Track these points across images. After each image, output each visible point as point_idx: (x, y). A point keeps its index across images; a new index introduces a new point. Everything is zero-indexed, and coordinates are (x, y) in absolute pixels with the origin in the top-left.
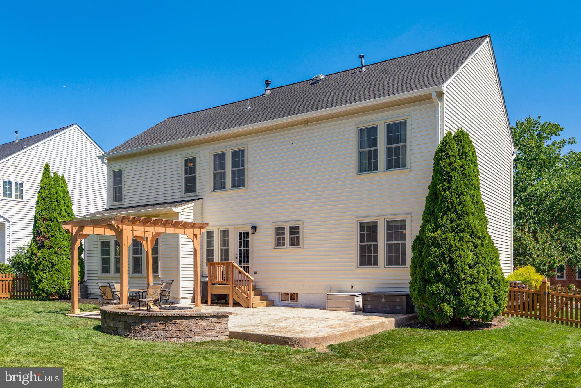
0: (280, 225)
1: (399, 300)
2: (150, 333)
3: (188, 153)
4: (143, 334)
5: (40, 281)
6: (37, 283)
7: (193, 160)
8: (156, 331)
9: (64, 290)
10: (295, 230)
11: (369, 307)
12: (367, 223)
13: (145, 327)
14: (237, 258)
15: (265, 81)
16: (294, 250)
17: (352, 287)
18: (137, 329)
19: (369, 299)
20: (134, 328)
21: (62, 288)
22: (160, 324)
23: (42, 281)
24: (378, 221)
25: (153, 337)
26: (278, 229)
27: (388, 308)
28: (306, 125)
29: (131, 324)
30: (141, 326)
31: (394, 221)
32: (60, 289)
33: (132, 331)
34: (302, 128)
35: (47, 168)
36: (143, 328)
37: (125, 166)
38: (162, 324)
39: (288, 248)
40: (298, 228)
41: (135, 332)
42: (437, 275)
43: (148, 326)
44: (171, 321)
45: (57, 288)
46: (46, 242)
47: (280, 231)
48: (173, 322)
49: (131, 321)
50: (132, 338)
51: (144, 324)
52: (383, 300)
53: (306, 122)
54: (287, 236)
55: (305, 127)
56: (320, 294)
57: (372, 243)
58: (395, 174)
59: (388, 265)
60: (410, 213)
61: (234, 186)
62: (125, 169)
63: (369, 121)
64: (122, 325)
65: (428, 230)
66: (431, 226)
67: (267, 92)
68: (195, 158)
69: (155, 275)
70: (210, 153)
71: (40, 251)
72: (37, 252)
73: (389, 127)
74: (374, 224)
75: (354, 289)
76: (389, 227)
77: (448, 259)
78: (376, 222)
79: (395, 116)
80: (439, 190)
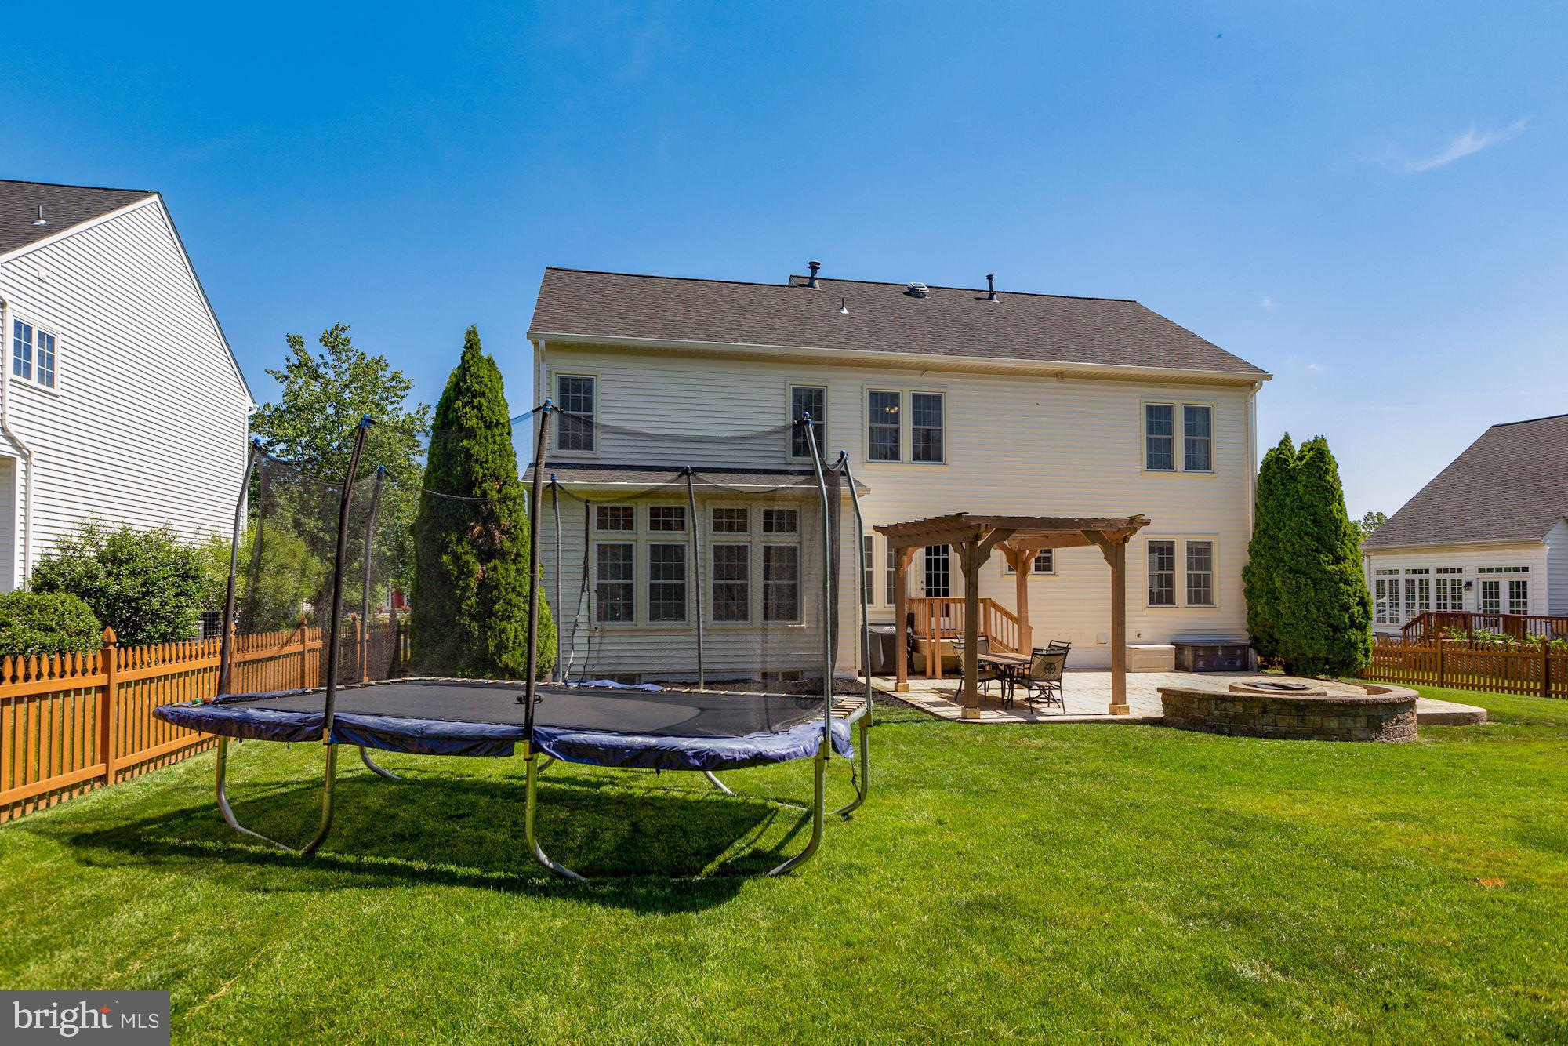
3: (809, 379)
7: (817, 396)
12: (1158, 542)
14: (923, 589)
15: (807, 262)
16: (1048, 578)
17: (1138, 636)
19: (1201, 653)
24: (1175, 540)
27: (1226, 664)
28: (1061, 380)
31: (1195, 542)
33: (1383, 730)
34: (1054, 384)
39: (1032, 574)
41: (1387, 732)
46: (504, 543)
50: (1382, 742)
51: (1401, 716)
52: (1220, 653)
53: (1061, 376)
55: (1060, 382)
57: (1164, 572)
58: (1197, 477)
59: (1189, 603)
60: (1217, 534)
61: (916, 457)
62: (605, 377)
63: (1161, 396)
64: (1361, 722)
65: (1324, 562)
66: (1327, 556)
67: (817, 283)
68: (821, 391)
69: (791, 624)
70: (862, 387)
71: (490, 565)
72: (478, 569)
73: (1189, 411)
74: (1169, 546)
75: (1142, 638)
76: (1190, 551)
77: (1358, 599)
78: (1172, 542)
79: (1198, 398)
80: (1331, 511)
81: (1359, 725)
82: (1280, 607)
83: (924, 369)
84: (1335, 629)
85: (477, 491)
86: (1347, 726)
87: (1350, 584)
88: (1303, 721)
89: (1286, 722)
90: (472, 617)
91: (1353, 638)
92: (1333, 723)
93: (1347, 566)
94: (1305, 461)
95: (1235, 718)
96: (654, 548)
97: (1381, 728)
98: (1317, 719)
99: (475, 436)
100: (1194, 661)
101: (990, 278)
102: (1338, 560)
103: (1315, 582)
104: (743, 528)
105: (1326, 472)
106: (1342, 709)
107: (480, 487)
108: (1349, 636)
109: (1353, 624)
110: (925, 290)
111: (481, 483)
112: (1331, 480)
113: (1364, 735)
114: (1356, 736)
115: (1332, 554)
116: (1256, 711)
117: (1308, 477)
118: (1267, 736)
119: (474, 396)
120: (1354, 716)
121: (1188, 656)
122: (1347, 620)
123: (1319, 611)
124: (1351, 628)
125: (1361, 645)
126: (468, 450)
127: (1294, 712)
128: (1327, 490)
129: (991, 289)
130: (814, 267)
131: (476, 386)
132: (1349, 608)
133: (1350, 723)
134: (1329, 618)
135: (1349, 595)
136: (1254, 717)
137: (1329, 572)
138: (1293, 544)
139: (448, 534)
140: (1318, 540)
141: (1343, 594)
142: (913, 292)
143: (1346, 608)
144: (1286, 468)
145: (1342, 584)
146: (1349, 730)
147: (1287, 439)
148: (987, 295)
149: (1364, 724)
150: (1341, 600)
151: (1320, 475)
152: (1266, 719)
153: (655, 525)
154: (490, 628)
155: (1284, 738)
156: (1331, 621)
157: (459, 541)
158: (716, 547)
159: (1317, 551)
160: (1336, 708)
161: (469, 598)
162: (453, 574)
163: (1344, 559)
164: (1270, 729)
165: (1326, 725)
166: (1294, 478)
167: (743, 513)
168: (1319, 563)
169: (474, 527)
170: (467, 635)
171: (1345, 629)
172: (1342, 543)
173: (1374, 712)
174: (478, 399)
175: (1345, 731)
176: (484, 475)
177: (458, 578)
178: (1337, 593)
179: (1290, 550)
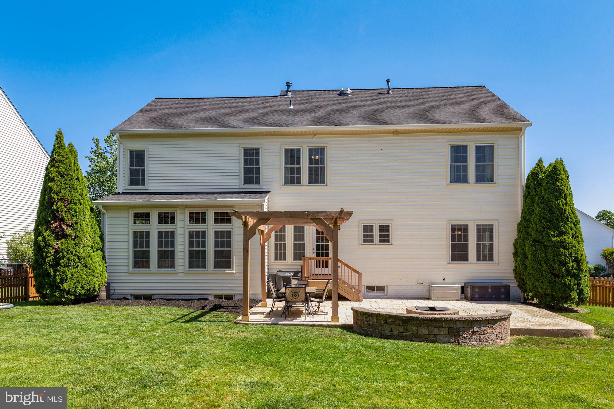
0: (368, 223)
1: (503, 290)
2: (480, 337)
3: (251, 144)
4: (473, 339)
5: (63, 280)
6: (59, 283)
7: (257, 153)
8: (486, 335)
9: (94, 290)
10: (385, 230)
11: (477, 296)
12: (457, 225)
13: (476, 331)
14: (314, 253)
15: (286, 83)
16: (384, 247)
17: (444, 279)
18: (466, 334)
19: (477, 290)
20: (463, 334)
21: (92, 288)
22: (489, 327)
23: (66, 280)
24: (469, 224)
25: (484, 341)
26: (365, 227)
27: (494, 297)
28: (397, 135)
29: (458, 330)
30: (471, 331)
31: (482, 225)
32: (90, 289)
33: (461, 337)
34: (392, 137)
35: (59, 137)
36: (473, 332)
37: (150, 146)
38: (490, 327)
39: (377, 244)
40: (388, 226)
41: (465, 338)
42: (567, 270)
43: (479, 330)
44: (496, 323)
45: (87, 287)
46: (69, 231)
47: (368, 229)
48: (498, 324)
49: (458, 327)
50: (460, 344)
51: (475, 329)
52: (490, 290)
53: (396, 133)
54: (376, 233)
55: (395, 136)
56: (411, 286)
58: (484, 187)
59: (477, 260)
60: (498, 220)
61: (310, 182)
62: (150, 150)
63: (459, 140)
64: (444, 331)
65: (552, 235)
66: (554, 232)
67: (289, 94)
68: (259, 150)
69: (228, 270)
70: (280, 146)
71: (60, 241)
72: (54, 243)
73: (478, 148)
74: (465, 227)
75: (446, 281)
76: (479, 230)
77: (573, 258)
78: (467, 225)
79: (484, 140)
80: (559, 204)
81: (442, 333)
82: (526, 263)
83: (315, 134)
84: (556, 276)
85: (54, 207)
86: (434, 333)
87: (568, 249)
88: (407, 330)
89: (398, 329)
90: (50, 266)
91: (567, 282)
92: (425, 331)
93: (567, 238)
94: (546, 173)
95: (372, 326)
96: (160, 233)
97: (459, 335)
98: (415, 328)
99: (55, 181)
100: (472, 294)
101: (388, 81)
102: (561, 233)
103: (546, 247)
104: (204, 221)
105: (557, 180)
106: (430, 323)
107: (56, 205)
108: (565, 281)
109: (568, 273)
110: (350, 91)
111: (57, 203)
112: (560, 185)
113: (446, 339)
114: (440, 340)
115: (558, 231)
116: (382, 322)
117: (546, 184)
118: (387, 337)
119: (56, 162)
120: (439, 328)
121: (469, 291)
122: (564, 271)
123: (547, 265)
124: (567, 276)
125: (575, 287)
126: (51, 187)
127: (401, 323)
128: (557, 191)
129: (389, 88)
130: (289, 85)
131: (57, 158)
132: (567, 263)
133: (436, 331)
134: (553, 270)
135: (566, 256)
136: (381, 326)
137: (554, 241)
138: (536, 225)
139: (42, 227)
140: (551, 222)
141: (562, 255)
142: (342, 94)
143: (564, 264)
144: (537, 179)
145: (561, 249)
146: (435, 336)
147: (540, 161)
148: (387, 91)
149: (446, 332)
150: (560, 258)
151: (553, 182)
152: (387, 327)
153: (161, 221)
154: (59, 271)
155: (396, 339)
156: (555, 272)
157: (46, 230)
158: (190, 232)
159: (549, 229)
160: (426, 322)
161: (49, 257)
162: (42, 246)
163: (565, 233)
164: (388, 333)
165: (420, 332)
166: (540, 184)
167: (204, 214)
168: (549, 236)
169: (52, 224)
170: (49, 275)
171: (563, 277)
172: (565, 223)
173: (453, 325)
174: (58, 163)
175: (433, 336)
176: (58, 199)
177: (44, 247)
178: (558, 254)
179: (535, 228)
